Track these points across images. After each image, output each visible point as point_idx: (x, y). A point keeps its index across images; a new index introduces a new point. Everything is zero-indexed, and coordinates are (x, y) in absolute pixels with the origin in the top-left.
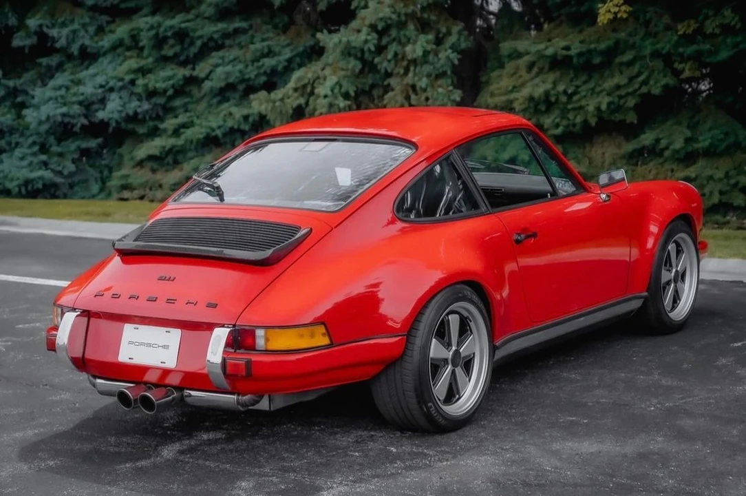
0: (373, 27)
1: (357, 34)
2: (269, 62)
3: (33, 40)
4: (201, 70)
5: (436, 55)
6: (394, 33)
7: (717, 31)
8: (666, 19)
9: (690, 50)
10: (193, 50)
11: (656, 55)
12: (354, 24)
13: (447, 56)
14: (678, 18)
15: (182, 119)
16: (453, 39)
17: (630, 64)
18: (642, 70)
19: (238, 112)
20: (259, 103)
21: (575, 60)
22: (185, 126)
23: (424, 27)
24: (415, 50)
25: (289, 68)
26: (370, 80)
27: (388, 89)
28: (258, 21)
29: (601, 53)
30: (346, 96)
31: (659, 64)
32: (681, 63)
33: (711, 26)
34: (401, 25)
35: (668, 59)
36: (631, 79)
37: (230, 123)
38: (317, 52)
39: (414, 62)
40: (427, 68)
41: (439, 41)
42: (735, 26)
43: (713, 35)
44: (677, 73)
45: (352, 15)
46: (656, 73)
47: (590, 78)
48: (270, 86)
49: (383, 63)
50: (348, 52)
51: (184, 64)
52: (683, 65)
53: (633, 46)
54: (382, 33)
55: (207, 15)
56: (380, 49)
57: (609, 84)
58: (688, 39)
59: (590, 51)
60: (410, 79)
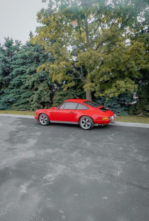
0: (40, 91)
1: (38, 92)
2: (29, 95)
3: (2, 92)
4: (21, 95)
6: (42, 91)
8: (73, 90)
9: (75, 94)
10: (20, 93)
11: (72, 94)
12: (38, 90)
13: (49, 94)
14: (74, 90)
15: (19, 101)
16: (49, 92)
17: (69, 95)
19: (25, 100)
20: (27, 99)
22: (19, 102)
23: (46, 91)
24: (45, 93)
25: (31, 95)
26: (40, 97)
27: (42, 98)
28: (28, 90)
30: (37, 99)
33: (78, 91)
34: (43, 91)
35: (73, 95)
37: (25, 102)
38: (34, 94)
39: (45, 95)
40: (46, 95)
41: (48, 93)
44: (74, 96)
45: (38, 89)
48: (29, 97)
49: (41, 95)
50: (37, 94)
51: (19, 95)
54: (41, 91)
55: (22, 89)
56: (41, 93)
57: (67, 97)
58: (76, 92)
60: (44, 97)
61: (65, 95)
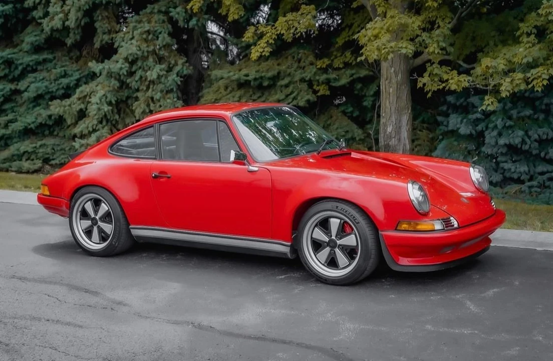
0: (126, 59)
1: (117, 64)
2: (65, 81)
4: (22, 85)
5: (166, 77)
6: (139, 63)
7: (341, 66)
8: (311, 58)
9: (323, 77)
10: (17, 73)
11: (302, 80)
12: (115, 57)
13: (173, 78)
14: (318, 57)
15: (11, 116)
16: (178, 68)
17: (287, 86)
18: (294, 90)
19: (45, 113)
20: (56, 108)
21: (252, 83)
22: (11, 121)
23: (160, 60)
24: (152, 75)
25: (77, 85)
26: (126, 93)
27: (137, 99)
28: (59, 54)
29: (269, 79)
30: (110, 104)
31: (304, 86)
32: (318, 86)
33: (337, 63)
34: (145, 58)
35: (310, 84)
36: (287, 96)
37: (40, 120)
38: (93, 76)
39: (152, 82)
40: (161, 86)
41: (170, 70)
42: (351, 63)
43: (338, 69)
44: (315, 92)
45: (115, 51)
46: (303, 92)
47: (263, 94)
48: (66, 96)
49: (133, 82)
50: (110, 75)
51: (12, 81)
52: (320, 87)
53: (289, 75)
54: (133, 63)
55: (25, 50)
56: (131, 74)
58: (325, 70)
59: (261, 78)
60: (149, 93)
61: (266, 84)
